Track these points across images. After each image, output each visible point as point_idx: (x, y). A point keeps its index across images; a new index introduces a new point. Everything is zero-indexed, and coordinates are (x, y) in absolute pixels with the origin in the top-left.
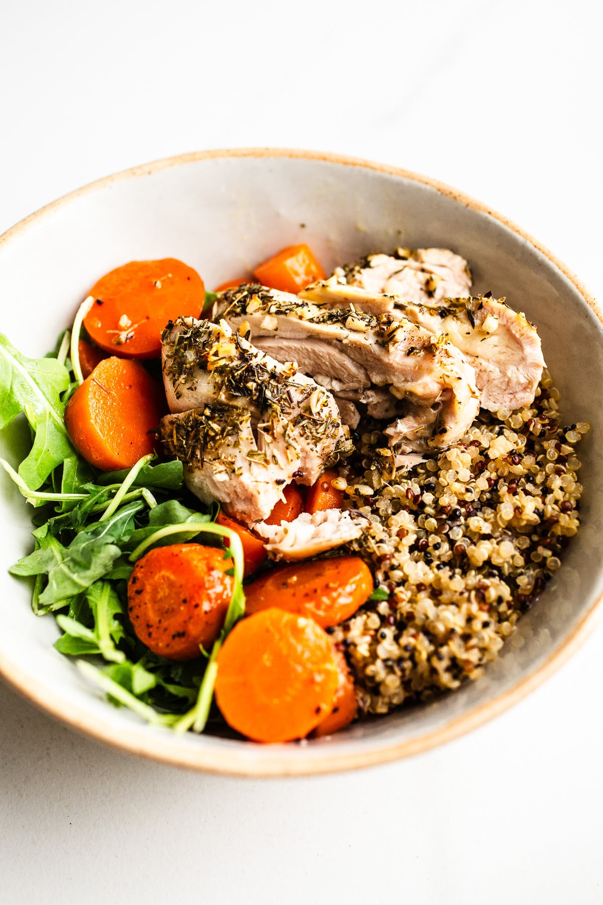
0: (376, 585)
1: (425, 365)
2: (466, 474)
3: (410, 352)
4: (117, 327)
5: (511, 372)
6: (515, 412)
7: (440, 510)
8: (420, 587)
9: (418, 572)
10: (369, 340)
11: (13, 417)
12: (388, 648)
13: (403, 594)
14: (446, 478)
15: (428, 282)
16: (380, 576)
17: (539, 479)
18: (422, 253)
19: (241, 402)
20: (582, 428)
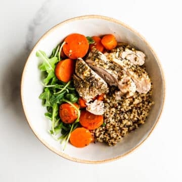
0: (104, 122)
1: (125, 87)
2: (128, 105)
3: (123, 83)
4: (69, 52)
5: (144, 88)
6: (142, 94)
7: (120, 111)
8: (112, 125)
9: (112, 121)
10: (116, 78)
11: (44, 70)
12: (102, 136)
13: (108, 125)
14: (124, 104)
15: (136, 58)
16: (105, 121)
17: (141, 110)
18: (137, 51)
19: (88, 83)
20: (153, 103)
